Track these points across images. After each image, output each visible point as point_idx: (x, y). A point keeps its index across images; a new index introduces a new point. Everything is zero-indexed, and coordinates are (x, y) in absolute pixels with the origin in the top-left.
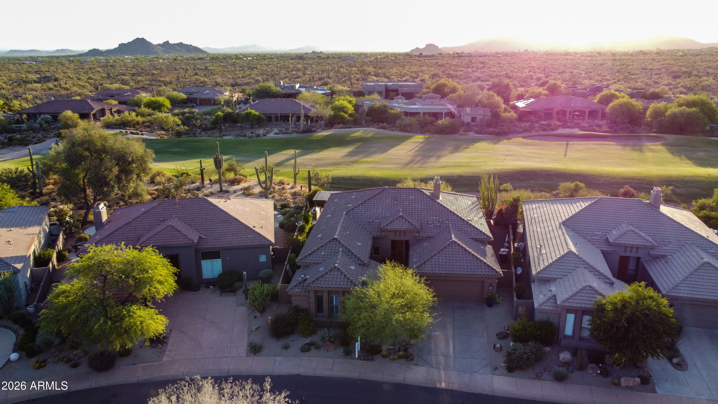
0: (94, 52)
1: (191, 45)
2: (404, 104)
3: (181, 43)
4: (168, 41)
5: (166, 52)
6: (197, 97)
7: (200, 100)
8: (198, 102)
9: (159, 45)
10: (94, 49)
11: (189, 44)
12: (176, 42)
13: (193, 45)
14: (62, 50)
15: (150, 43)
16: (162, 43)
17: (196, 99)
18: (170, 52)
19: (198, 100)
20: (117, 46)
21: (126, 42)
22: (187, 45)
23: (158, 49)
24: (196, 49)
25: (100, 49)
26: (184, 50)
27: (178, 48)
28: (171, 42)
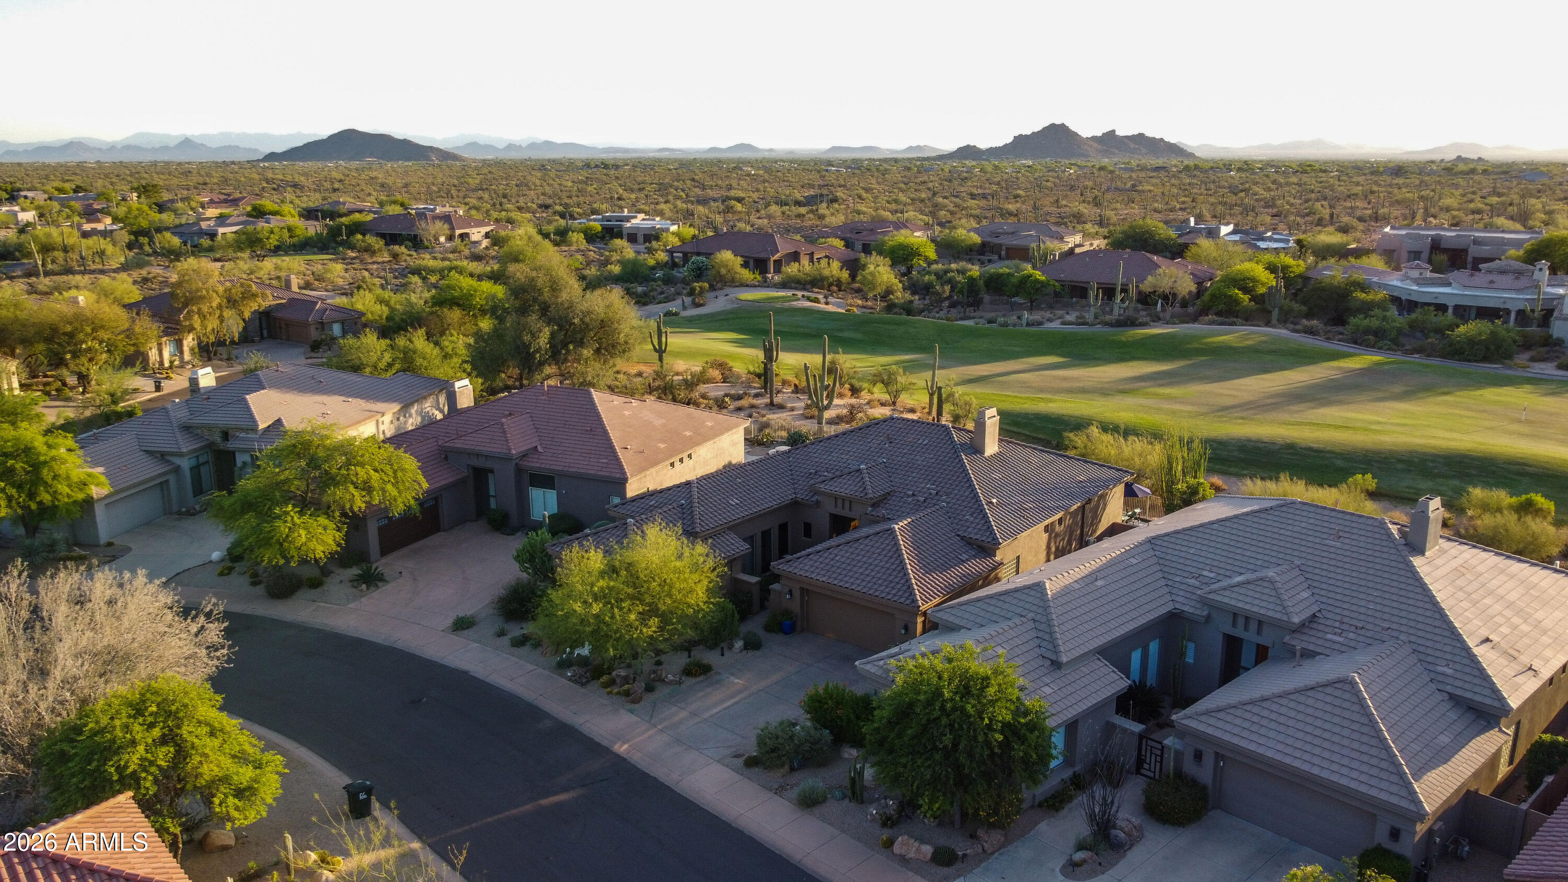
0: (968, 152)
1: (1162, 140)
2: (1417, 281)
3: (1141, 135)
4: (1114, 131)
5: (1106, 153)
6: (1001, 242)
7: (1007, 249)
8: (1003, 253)
9: (1094, 138)
10: (968, 146)
11: (1158, 137)
12: (1130, 133)
13: (1166, 140)
14: (919, 148)
15: (1076, 134)
16: (1099, 134)
17: (1001, 245)
18: (1114, 154)
19: (1004, 248)
20: (1009, 140)
21: (1029, 133)
22: (1153, 140)
23: (1091, 146)
24: (1174, 149)
25: (979, 146)
26: (1144, 151)
27: (1132, 146)
28: (1120, 133)
